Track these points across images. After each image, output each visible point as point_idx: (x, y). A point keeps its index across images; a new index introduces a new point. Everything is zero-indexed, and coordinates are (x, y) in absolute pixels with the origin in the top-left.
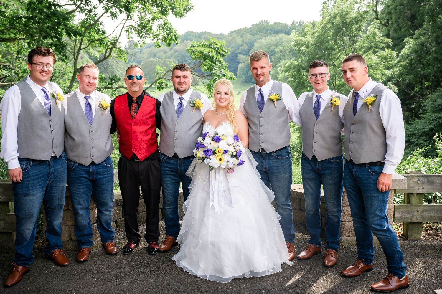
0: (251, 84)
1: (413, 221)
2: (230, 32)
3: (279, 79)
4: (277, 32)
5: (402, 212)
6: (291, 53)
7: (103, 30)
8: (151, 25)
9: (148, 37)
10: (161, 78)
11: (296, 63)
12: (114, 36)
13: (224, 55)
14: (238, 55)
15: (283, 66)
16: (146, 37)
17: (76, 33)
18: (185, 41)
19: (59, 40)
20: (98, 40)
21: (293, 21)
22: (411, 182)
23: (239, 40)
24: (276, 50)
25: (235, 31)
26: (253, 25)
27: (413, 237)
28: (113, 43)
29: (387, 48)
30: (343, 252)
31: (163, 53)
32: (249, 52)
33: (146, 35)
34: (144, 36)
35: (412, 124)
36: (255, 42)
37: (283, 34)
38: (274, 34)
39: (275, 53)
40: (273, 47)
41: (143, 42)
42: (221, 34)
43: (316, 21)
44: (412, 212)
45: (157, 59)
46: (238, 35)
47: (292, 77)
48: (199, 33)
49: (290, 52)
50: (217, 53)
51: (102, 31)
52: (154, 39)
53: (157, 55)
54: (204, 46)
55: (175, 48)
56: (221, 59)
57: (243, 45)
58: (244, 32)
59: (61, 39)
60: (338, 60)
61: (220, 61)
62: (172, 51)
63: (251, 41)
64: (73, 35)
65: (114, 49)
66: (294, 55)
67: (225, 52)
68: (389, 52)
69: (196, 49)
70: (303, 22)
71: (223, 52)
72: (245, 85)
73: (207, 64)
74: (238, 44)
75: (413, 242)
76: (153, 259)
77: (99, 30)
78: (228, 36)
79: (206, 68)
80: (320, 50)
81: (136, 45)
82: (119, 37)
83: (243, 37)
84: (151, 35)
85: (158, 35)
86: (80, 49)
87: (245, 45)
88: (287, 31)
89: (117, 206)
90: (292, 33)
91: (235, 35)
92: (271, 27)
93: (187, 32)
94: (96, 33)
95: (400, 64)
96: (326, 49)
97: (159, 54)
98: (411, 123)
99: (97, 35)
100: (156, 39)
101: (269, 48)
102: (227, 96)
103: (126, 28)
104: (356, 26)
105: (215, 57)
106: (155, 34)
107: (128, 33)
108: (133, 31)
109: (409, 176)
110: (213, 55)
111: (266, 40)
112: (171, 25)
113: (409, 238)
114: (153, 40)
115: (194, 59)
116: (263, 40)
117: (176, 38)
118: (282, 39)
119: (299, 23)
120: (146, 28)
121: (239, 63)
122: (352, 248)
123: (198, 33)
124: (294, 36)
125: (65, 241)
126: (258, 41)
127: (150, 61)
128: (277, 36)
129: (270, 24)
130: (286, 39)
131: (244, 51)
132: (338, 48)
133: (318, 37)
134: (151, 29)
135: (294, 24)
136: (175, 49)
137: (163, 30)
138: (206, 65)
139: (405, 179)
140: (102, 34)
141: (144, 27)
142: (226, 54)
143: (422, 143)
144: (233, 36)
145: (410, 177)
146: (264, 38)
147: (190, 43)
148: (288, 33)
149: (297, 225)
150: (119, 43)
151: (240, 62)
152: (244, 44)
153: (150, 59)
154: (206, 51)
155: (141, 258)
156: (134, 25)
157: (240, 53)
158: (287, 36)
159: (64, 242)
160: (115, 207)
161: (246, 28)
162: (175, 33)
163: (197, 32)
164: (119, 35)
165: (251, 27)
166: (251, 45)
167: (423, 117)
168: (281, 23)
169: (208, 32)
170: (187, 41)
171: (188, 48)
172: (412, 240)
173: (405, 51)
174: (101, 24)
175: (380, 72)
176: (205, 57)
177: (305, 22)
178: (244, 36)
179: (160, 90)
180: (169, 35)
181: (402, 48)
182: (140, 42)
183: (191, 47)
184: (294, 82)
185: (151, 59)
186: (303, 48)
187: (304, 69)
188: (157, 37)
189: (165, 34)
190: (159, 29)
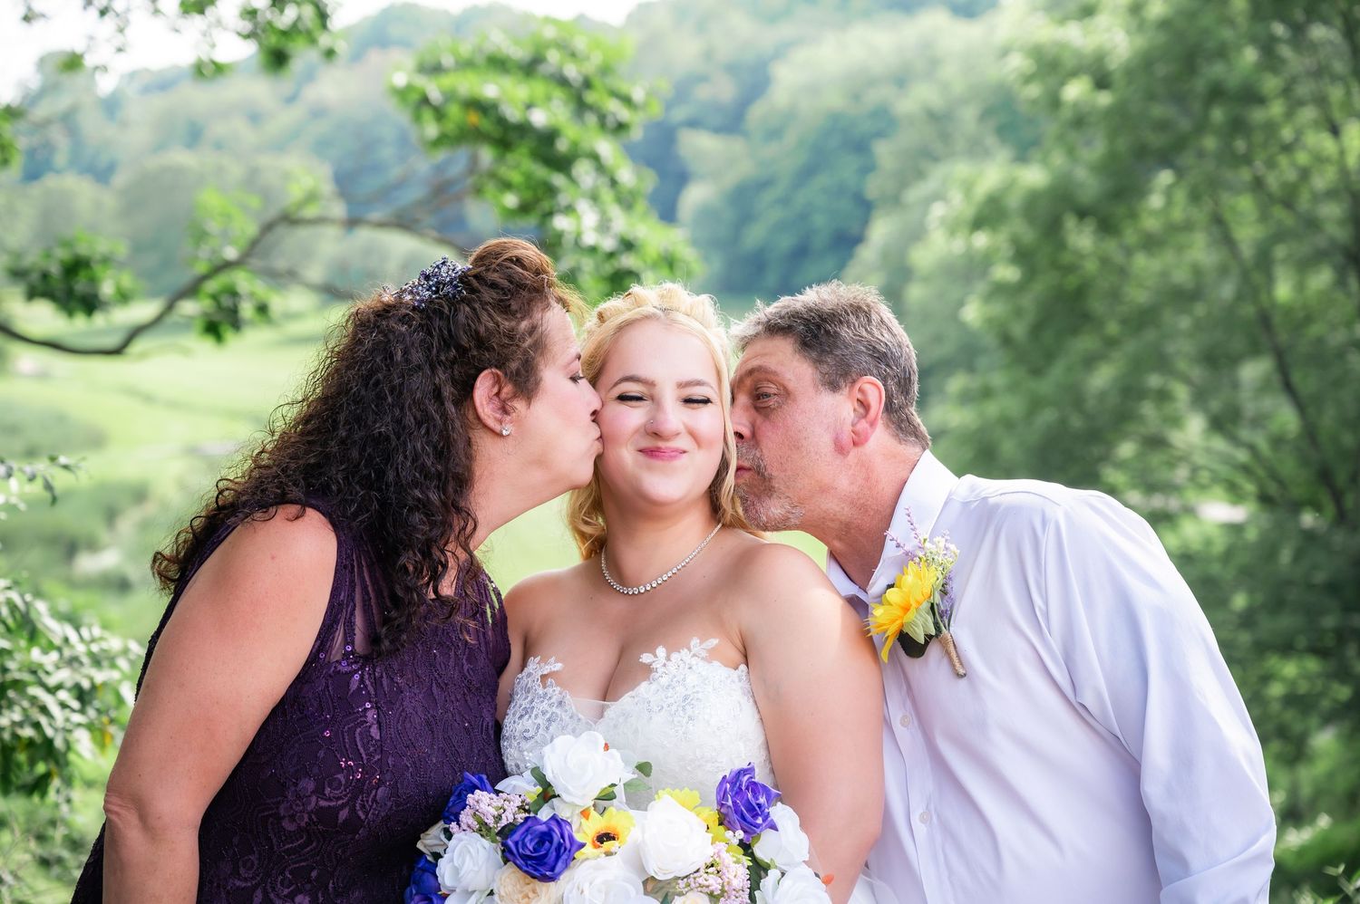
6: (992, 123)
10: (227, 266)
11: (1034, 176)
13: (622, 125)
14: (684, 134)
15: (957, 197)
18: (375, 52)
23: (685, 49)
24: (899, 107)
31: (241, 124)
32: (742, 115)
36: (778, 59)
37: (942, 16)
38: (887, 16)
39: (892, 125)
40: (880, 89)
45: (207, 155)
46: (678, 20)
47: (1011, 263)
49: (983, 116)
50: (581, 107)
53: (210, 136)
54: (498, 64)
56: (606, 148)
60: (1283, 160)
61: (595, 157)
63: (757, 52)
66: (1012, 134)
67: (627, 100)
69: (447, 81)
71: (615, 105)
73: (515, 177)
74: (681, 71)
78: (624, 30)
79: (511, 200)
80: (1179, 99)
81: (72, 63)
83: (709, 29)
87: (719, 77)
96: (1217, 93)
97: (220, 128)
101: (859, 98)
102: (700, 418)
105: (569, 131)
110: (556, 121)
115: (433, 146)
117: (324, 19)
118: (933, 44)
121: (682, 178)
126: (795, 54)
128: (905, 24)
130: (958, 44)
131: (717, 105)
132: (1287, 91)
133: (1164, 24)
138: (507, 186)
142: (635, 118)
144: (655, 29)
146: (830, 35)
151: (693, 171)
152: (713, 71)
153: (163, 157)
154: (511, 94)
157: (693, 123)
158: (961, 26)
166: (755, 81)
171: (400, 79)
176: (507, 135)
178: (713, 26)
179: (219, 340)
186: (1075, 91)
187: (1082, 214)
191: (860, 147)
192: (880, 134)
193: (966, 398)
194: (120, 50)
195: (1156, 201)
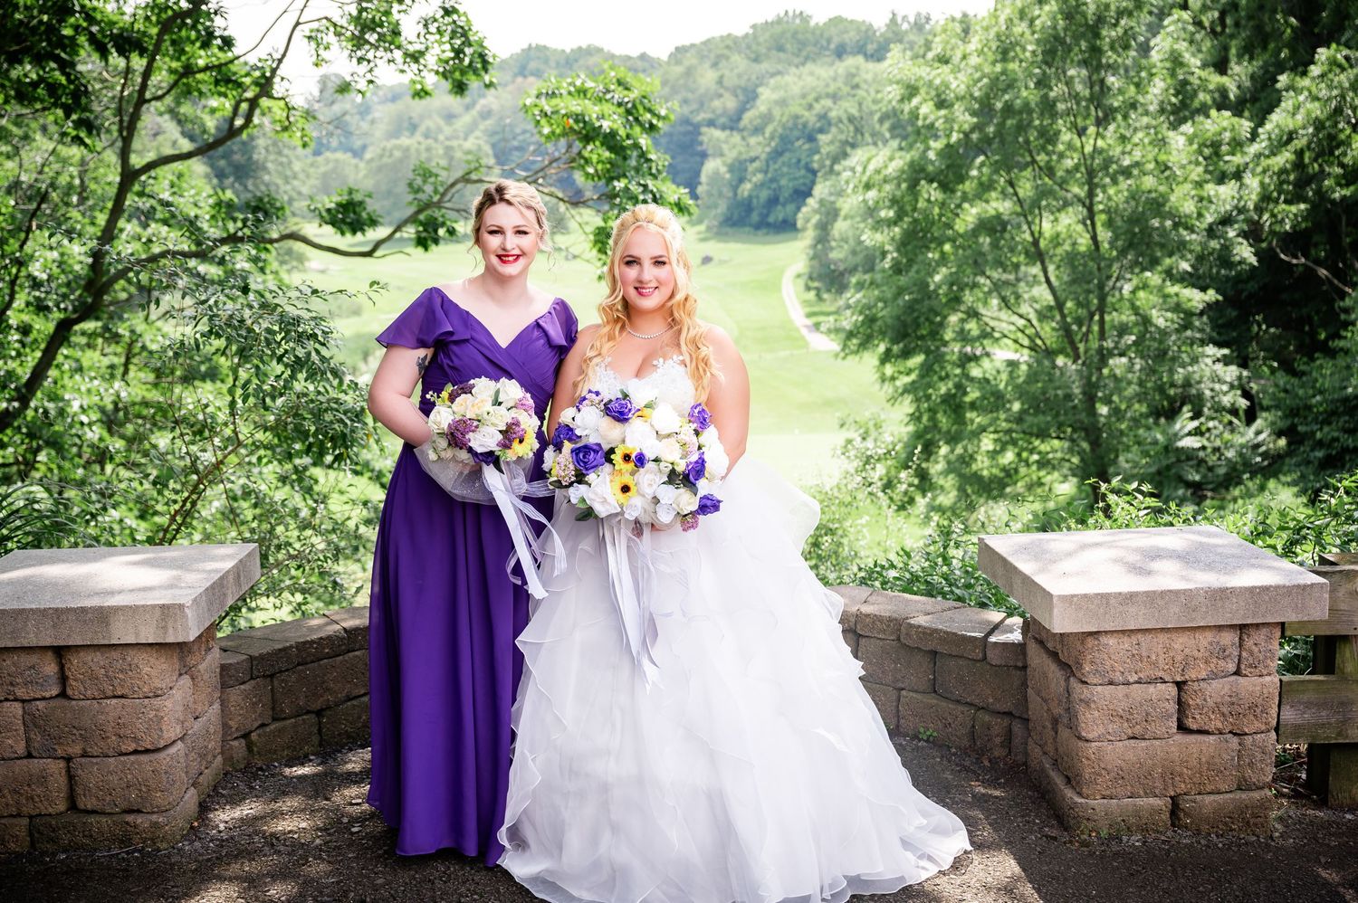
0: (747, 229)
1: (1347, 737)
2: (677, 49)
3: (843, 213)
4: (840, 53)
5: (1309, 705)
6: (887, 125)
7: (226, 34)
8: (395, 16)
9: (385, 59)
10: (431, 205)
12: (264, 57)
13: (652, 127)
14: (704, 130)
15: (859, 169)
16: (377, 61)
17: (127, 42)
18: (520, 79)
19: (66, 66)
20: (207, 68)
21: (894, 14)
22: (1341, 593)
23: (707, 77)
24: (833, 114)
25: (693, 46)
26: (754, 27)
27: (1347, 795)
28: (263, 81)
29: (1219, 110)
30: (1092, 854)
31: (441, 122)
32: (739, 119)
33: (379, 54)
34: (370, 55)
35: (1303, 373)
36: (761, 84)
37: (860, 59)
38: (826, 59)
39: (830, 124)
40: (823, 102)
41: (369, 76)
42: (643, 57)
43: (971, 13)
44: (1342, 704)
45: (421, 139)
46: (702, 57)
47: (890, 208)
48: (568, 51)
49: (881, 121)
50: (631, 119)
51: (222, 38)
52: (406, 67)
53: (422, 128)
54: (582, 92)
55: (482, 102)
56: (644, 141)
57: (720, 96)
58: (726, 52)
59: (73, 65)
61: (639, 147)
62: (474, 112)
63: (749, 80)
64: (113, 50)
65: (264, 102)
66: (898, 131)
67: (657, 114)
68: (1225, 124)
69: (556, 103)
70: (928, 19)
71: (648, 116)
72: (726, 234)
73: (594, 158)
74: (702, 91)
75: (1349, 816)
76: (383, 886)
77: (210, 35)
78: (668, 63)
79: (591, 170)
81: (344, 88)
82: (280, 61)
83: (721, 65)
84: (398, 54)
85: (422, 53)
86: (141, 101)
87: (727, 95)
88: (871, 48)
89: (252, 678)
90: (889, 55)
91: (690, 60)
92: (818, 32)
93: (526, 46)
94: (198, 44)
95: (1264, 162)
97: (428, 123)
98: (1303, 368)
99: (202, 53)
100: (414, 67)
101: (810, 107)
102: (661, 272)
103: (305, 30)
104: (1113, 33)
105: (622, 132)
106: (411, 48)
107: (313, 44)
108: (331, 38)
109: (1334, 573)
110: (615, 126)
111: (800, 77)
112: (468, 20)
113: (1331, 801)
114: (402, 71)
115: (548, 138)
116: (788, 78)
117: (485, 64)
118: (853, 76)
119: (912, 20)
120: (379, 30)
121: (704, 155)
122: (1125, 838)
123: (563, 51)
124: (898, 64)
125: (50, 815)
126: (772, 81)
127: (397, 147)
128: (838, 63)
129: (812, 23)
130: (869, 77)
131: (724, 113)
133: (980, 68)
134: (396, 33)
135: (896, 24)
136: (484, 106)
137: (438, 37)
138: (589, 162)
139: (1321, 585)
140: (220, 49)
141: (371, 26)
142: (660, 124)
143: (1337, 439)
144: (687, 63)
145: (1336, 578)
146: (793, 70)
147: (534, 85)
148: (878, 55)
149: (918, 748)
150: (282, 79)
151: (710, 152)
152: (722, 91)
153: (394, 142)
154: (592, 111)
155: (338, 883)
156: (336, 19)
157: (711, 123)
158: (871, 66)
159: (49, 819)
160: (243, 683)
161: (729, 35)
162: (482, 46)
163: (560, 48)
164: (281, 51)
165: (747, 35)
166: (749, 96)
167: (1342, 349)
168: (852, 21)
169: (599, 50)
170: (525, 77)
171: (528, 102)
172: (1341, 808)
173: (1278, 119)
174: (216, 13)
175: (1193, 193)
176: (588, 133)
177: (934, 18)
178: (723, 63)
179: (426, 249)
180: (458, 52)
181: (1270, 110)
182: (356, 78)
183: (538, 97)
184: (895, 223)
185: (397, 138)
187: (931, 181)
188: (416, 60)
189: (444, 52)
190: (423, 32)
191: (811, 139)
192: (821, 131)
193: (860, 286)
194: (371, 82)
195: (974, 173)
